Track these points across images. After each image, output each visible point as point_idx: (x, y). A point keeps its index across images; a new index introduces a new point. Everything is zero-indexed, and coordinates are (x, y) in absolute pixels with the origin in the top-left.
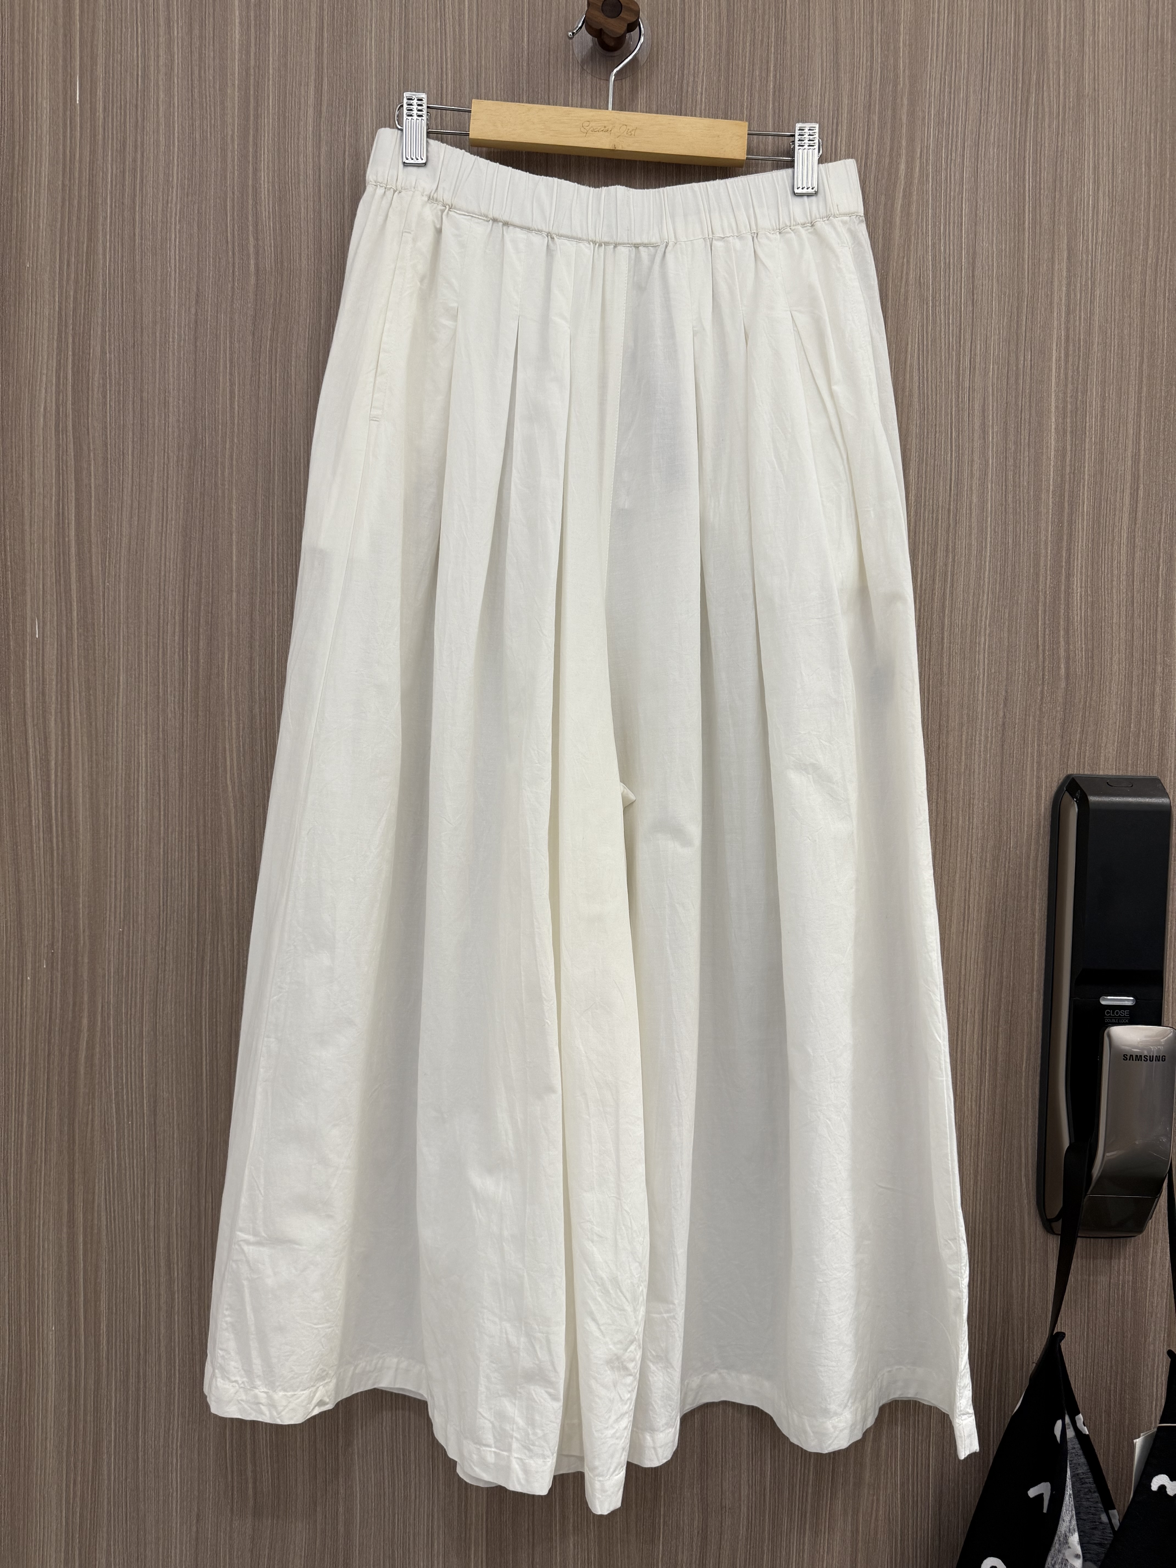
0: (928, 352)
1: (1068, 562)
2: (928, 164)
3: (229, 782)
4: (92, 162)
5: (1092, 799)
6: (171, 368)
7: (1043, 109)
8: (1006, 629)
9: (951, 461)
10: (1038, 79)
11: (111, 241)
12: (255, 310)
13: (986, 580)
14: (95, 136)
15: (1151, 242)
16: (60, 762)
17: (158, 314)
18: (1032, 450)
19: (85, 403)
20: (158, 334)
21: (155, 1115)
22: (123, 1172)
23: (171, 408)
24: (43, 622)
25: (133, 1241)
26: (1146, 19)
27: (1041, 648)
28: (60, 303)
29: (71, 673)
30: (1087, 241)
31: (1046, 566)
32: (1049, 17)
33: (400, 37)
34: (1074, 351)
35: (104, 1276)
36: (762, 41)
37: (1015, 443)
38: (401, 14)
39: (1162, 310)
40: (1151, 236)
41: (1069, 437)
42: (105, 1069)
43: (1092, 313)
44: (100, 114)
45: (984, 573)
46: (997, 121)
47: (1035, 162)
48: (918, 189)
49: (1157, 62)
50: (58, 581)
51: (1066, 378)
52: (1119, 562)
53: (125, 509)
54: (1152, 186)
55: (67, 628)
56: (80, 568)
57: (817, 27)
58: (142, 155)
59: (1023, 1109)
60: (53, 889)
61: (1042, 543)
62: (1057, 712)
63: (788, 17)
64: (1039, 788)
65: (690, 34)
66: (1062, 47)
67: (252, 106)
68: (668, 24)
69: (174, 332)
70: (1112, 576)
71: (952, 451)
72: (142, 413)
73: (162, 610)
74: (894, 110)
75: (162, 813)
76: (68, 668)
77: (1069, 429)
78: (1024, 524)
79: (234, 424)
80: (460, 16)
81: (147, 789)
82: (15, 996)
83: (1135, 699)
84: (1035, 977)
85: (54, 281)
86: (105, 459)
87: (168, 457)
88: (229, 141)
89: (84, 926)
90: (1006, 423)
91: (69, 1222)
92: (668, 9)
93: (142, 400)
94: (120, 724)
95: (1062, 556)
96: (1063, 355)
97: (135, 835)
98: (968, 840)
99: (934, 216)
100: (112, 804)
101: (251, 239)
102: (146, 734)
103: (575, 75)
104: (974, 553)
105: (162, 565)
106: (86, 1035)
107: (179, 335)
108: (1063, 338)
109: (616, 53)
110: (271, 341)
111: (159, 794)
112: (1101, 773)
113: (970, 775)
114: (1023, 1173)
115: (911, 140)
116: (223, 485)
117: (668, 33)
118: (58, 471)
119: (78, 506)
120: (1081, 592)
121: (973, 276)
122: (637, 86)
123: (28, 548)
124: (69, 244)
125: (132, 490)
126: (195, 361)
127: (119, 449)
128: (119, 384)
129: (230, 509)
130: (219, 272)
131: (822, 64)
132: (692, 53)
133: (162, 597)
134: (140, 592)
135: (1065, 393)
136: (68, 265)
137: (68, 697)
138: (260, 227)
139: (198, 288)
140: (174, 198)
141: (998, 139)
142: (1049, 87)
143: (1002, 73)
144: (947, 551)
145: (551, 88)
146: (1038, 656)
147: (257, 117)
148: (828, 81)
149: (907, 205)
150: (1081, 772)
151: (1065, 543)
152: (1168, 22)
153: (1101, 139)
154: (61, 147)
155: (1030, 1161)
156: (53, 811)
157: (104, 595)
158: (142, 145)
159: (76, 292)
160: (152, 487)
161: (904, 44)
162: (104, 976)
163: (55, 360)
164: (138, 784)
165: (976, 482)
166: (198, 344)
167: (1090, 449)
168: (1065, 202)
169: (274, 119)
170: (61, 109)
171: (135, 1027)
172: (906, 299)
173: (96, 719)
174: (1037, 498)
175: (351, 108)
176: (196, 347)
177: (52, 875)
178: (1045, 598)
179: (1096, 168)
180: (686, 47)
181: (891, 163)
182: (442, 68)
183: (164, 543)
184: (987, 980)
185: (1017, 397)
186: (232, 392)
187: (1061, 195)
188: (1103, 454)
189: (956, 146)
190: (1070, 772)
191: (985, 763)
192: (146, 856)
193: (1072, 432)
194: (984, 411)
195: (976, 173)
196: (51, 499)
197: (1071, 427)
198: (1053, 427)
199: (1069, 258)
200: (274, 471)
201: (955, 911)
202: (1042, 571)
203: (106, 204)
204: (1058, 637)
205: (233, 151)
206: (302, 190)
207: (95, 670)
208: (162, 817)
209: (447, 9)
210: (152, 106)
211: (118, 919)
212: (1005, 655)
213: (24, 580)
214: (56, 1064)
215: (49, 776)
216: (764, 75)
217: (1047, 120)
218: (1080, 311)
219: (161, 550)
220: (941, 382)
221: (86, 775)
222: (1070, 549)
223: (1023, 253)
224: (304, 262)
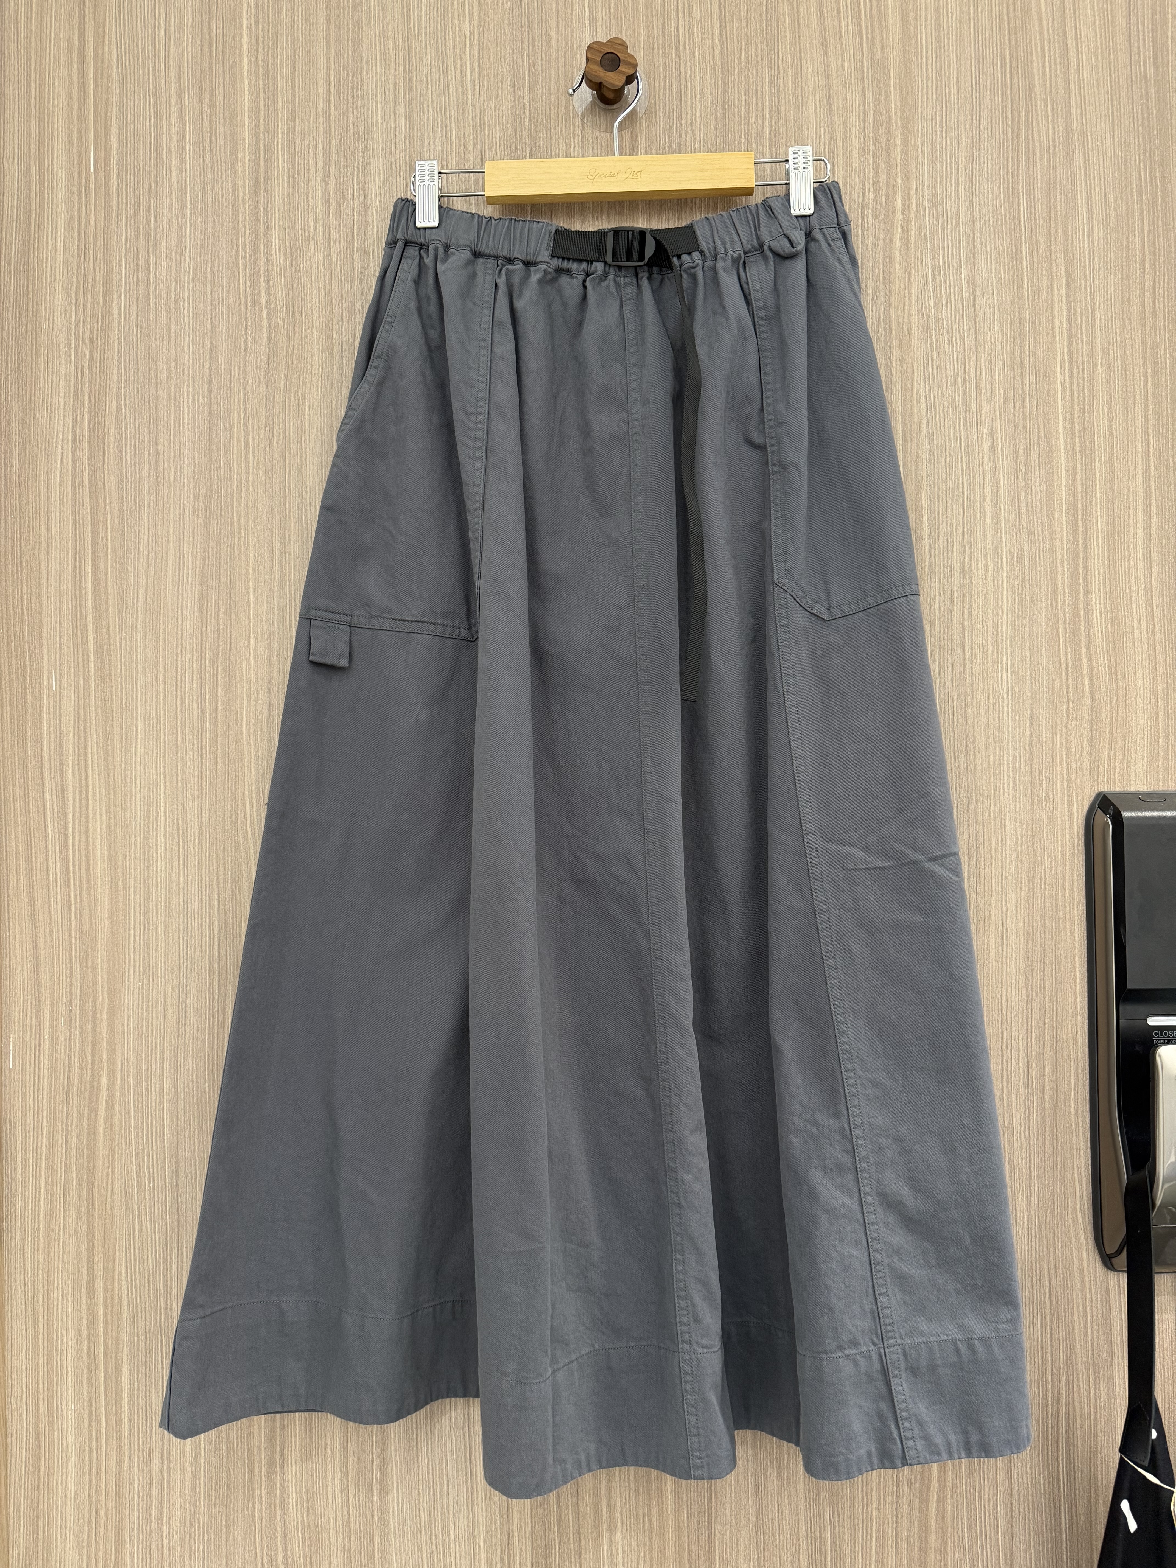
0: (934, 380)
1: (1085, 578)
2: (923, 200)
3: (249, 829)
4: (107, 227)
5: (1125, 814)
6: (186, 421)
7: (1034, 144)
8: (1027, 648)
9: (963, 484)
10: (1027, 116)
11: (125, 301)
12: (268, 362)
13: (1005, 600)
14: (109, 202)
15: (1147, 266)
16: (77, 815)
17: (173, 369)
18: (1043, 471)
19: (101, 458)
20: (173, 389)
21: (177, 1176)
22: (145, 1237)
23: (186, 460)
24: (60, 674)
25: (156, 1310)
26: (1128, 56)
27: (1063, 666)
28: (76, 362)
29: (88, 725)
30: (1085, 267)
31: (1063, 584)
32: (1034, 58)
33: (405, 97)
34: (1078, 373)
35: (125, 1349)
36: (756, 90)
37: (1026, 464)
38: (405, 77)
39: (1162, 332)
40: (1147, 260)
41: (1078, 457)
42: (125, 1129)
43: (1094, 337)
44: (114, 181)
45: (1002, 593)
46: (990, 157)
47: (1029, 194)
48: (915, 224)
49: (1141, 96)
50: (75, 634)
51: (1072, 400)
52: (1136, 578)
53: (141, 560)
54: (1145, 212)
55: (84, 679)
56: (97, 620)
57: (809, 75)
58: (156, 220)
59: (1074, 1138)
60: (71, 944)
61: (1059, 562)
62: (1083, 729)
63: (781, 67)
64: (1070, 806)
65: (686, 87)
66: (1048, 86)
67: (262, 169)
68: (665, 78)
69: (188, 386)
70: (1131, 591)
71: (962, 474)
72: (157, 465)
73: (179, 659)
74: (888, 150)
75: (181, 862)
76: (85, 719)
77: (1078, 449)
78: (1040, 543)
79: (249, 473)
80: (462, 77)
81: (165, 839)
82: (33, 1055)
83: (1161, 713)
84: (1078, 1000)
85: (70, 341)
86: (121, 511)
87: (184, 508)
88: (240, 202)
89: (102, 982)
90: (1015, 445)
91: (88, 1292)
92: (664, 64)
93: (157, 453)
94: (139, 774)
95: (1078, 574)
96: (1067, 377)
97: (155, 887)
98: (1002, 862)
99: (932, 249)
100: (130, 855)
101: (263, 294)
102: (165, 783)
103: (576, 128)
104: (991, 573)
105: (180, 614)
106: (105, 1094)
107: (194, 389)
108: (1066, 361)
109: (615, 107)
110: (285, 392)
111: (178, 843)
112: (1132, 789)
113: (999, 795)
114: (1078, 1207)
115: (906, 178)
116: (239, 533)
117: (665, 87)
118: (74, 524)
119: (95, 559)
120: (1100, 608)
121: (974, 305)
122: (637, 137)
123: (45, 602)
124: (84, 305)
125: (148, 541)
126: (210, 413)
127: (135, 501)
128: (135, 438)
129: (247, 557)
130: (232, 327)
131: (816, 110)
132: (689, 104)
133: (180, 646)
134: (157, 642)
135: (1072, 414)
136: (84, 326)
137: (86, 748)
138: (271, 284)
139: (211, 343)
140: (188, 258)
141: (992, 174)
142: (1038, 123)
143: (991, 112)
144: (964, 573)
145: (553, 142)
146: (1061, 674)
147: (267, 179)
148: (822, 125)
149: (905, 241)
150: (1112, 789)
151: (1081, 561)
152: (1149, 58)
153: (1092, 171)
154: (76, 213)
155: (1085, 1193)
156: (71, 864)
157: (121, 646)
158: (156, 209)
159: (91, 351)
160: (168, 537)
161: (895, 88)
162: (123, 1032)
163: (71, 417)
164: (157, 834)
165: (988, 503)
166: (212, 397)
167: (1100, 468)
168: (1060, 230)
169: (283, 180)
170: (76, 178)
171: (155, 1084)
172: (910, 329)
173: (114, 769)
174: (1051, 517)
175: (359, 168)
176: (210, 399)
177: (70, 930)
178: (1065, 616)
179: (1089, 198)
180: (683, 98)
181: (887, 200)
182: (446, 127)
183: (180, 591)
184: (1029, 1006)
185: (1024, 419)
186: (246, 442)
187: (1056, 224)
188: (1113, 472)
189: (951, 182)
190: (1101, 789)
191: (1015, 783)
192: (165, 906)
193: (1081, 451)
194: (992, 435)
195: (971, 207)
196: (68, 553)
197: (1080, 447)
198: (1062, 447)
199: (1067, 284)
200: (290, 518)
201: (993, 936)
202: (1060, 589)
203: (121, 265)
204: (1080, 655)
205: (244, 212)
206: (312, 247)
207: (112, 720)
208: (181, 867)
209: (449, 72)
210: (164, 172)
211: (137, 974)
212: (1028, 673)
213: (41, 633)
214: (74, 1125)
215: (66, 829)
216: (760, 122)
217: (1038, 154)
218: (1082, 334)
219: (178, 599)
220: (948, 407)
221: (104, 826)
222: (1087, 566)
223: (1023, 281)
224: (316, 315)
